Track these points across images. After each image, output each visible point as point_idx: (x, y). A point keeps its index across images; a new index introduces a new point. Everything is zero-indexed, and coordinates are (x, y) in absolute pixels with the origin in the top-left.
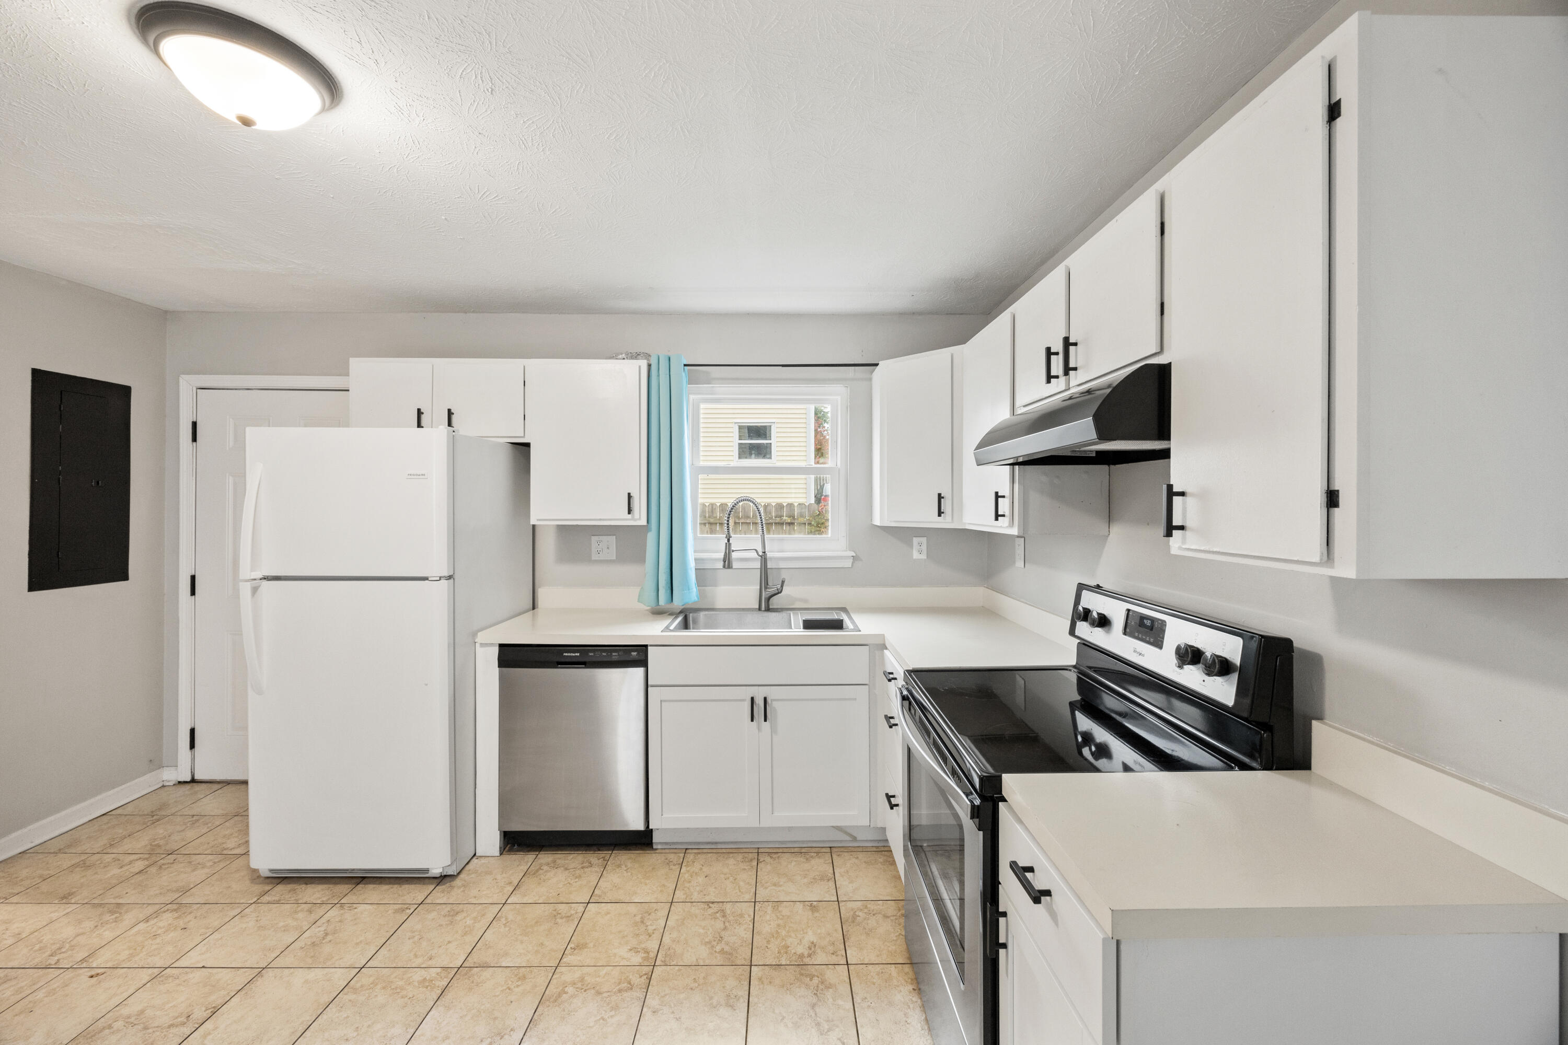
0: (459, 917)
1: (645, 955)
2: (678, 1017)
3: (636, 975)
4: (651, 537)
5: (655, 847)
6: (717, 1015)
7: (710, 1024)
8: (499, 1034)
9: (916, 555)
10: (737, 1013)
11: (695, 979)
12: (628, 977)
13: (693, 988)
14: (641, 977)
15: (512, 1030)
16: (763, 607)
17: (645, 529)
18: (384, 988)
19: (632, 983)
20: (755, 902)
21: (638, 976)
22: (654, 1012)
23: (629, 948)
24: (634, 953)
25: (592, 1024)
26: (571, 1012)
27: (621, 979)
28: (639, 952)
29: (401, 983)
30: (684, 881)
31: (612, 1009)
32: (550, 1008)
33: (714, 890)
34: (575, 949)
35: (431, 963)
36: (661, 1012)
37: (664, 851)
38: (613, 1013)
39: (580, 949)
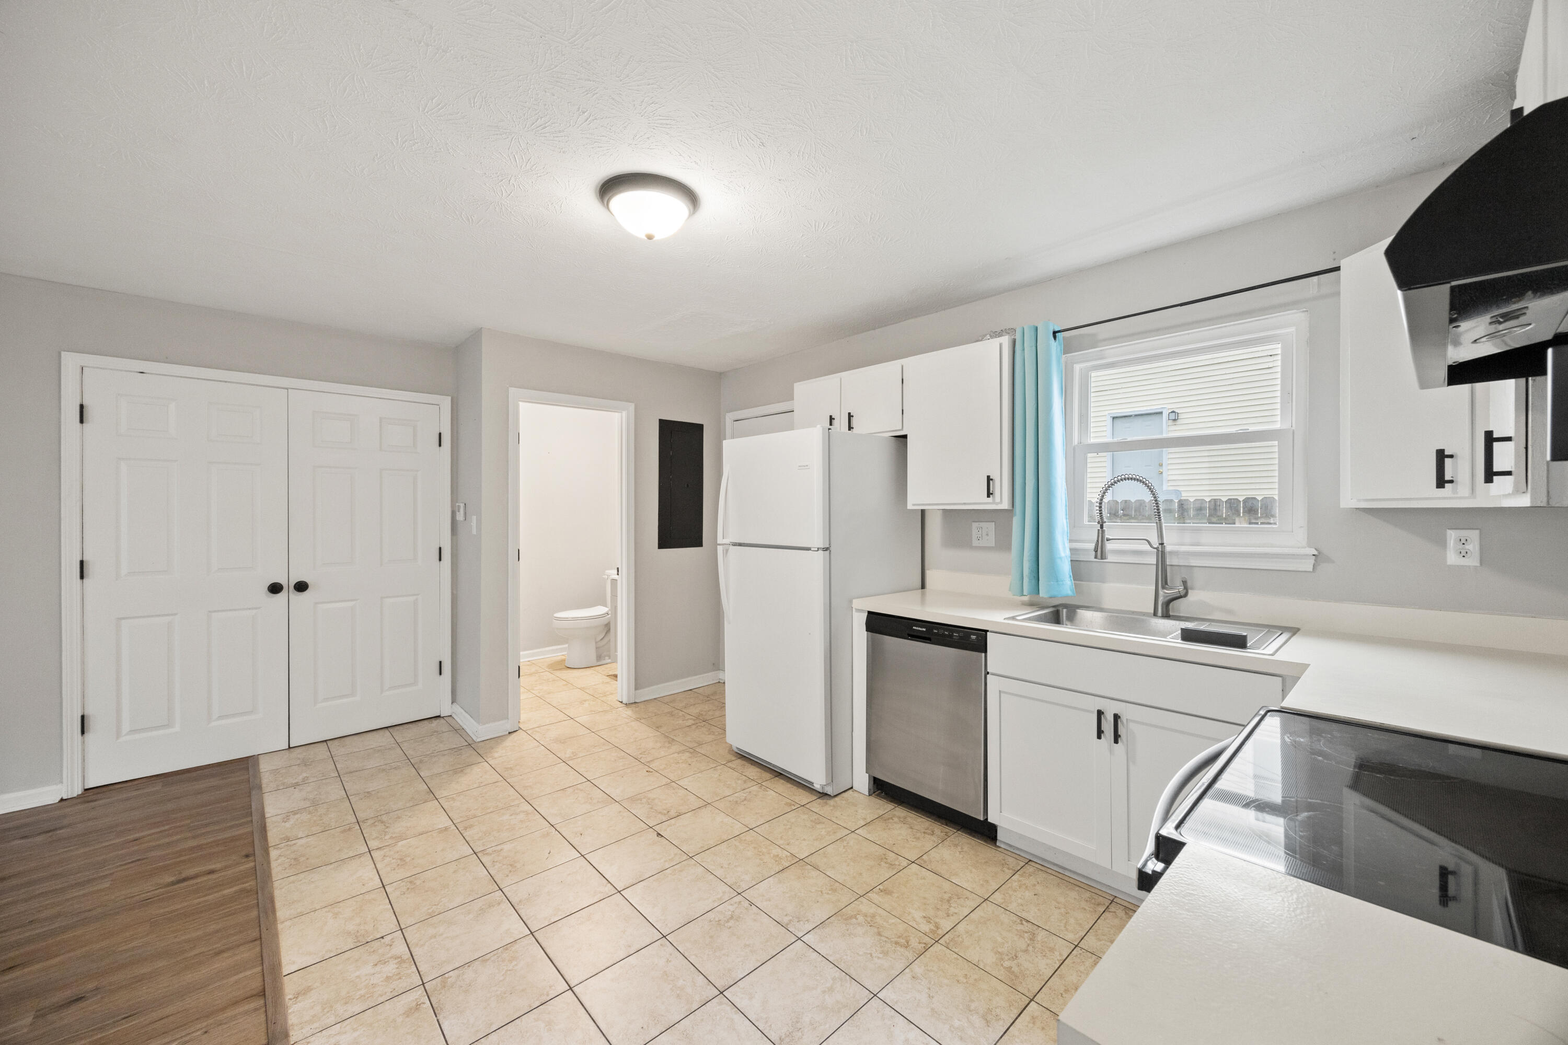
0: (818, 826)
1: (935, 929)
2: (931, 995)
3: (917, 939)
4: (1016, 521)
5: (998, 844)
6: (968, 1018)
7: (956, 1021)
8: (799, 918)
9: (1452, 558)
10: (989, 1031)
11: (966, 975)
12: (909, 936)
13: (960, 982)
14: (920, 943)
15: (807, 920)
16: (1160, 613)
17: (1010, 512)
18: (755, 848)
19: (910, 943)
20: (1076, 946)
21: (918, 941)
22: (913, 977)
23: (924, 915)
24: (925, 922)
25: (861, 953)
26: (852, 934)
27: (902, 935)
28: (931, 923)
29: (764, 850)
30: (1009, 887)
31: (882, 952)
32: (839, 922)
33: (1036, 910)
34: (882, 891)
35: (787, 847)
36: (920, 981)
37: (1006, 852)
38: (881, 956)
39: (886, 893)
